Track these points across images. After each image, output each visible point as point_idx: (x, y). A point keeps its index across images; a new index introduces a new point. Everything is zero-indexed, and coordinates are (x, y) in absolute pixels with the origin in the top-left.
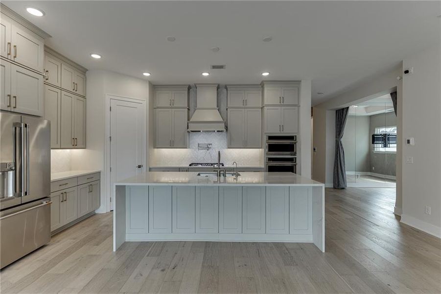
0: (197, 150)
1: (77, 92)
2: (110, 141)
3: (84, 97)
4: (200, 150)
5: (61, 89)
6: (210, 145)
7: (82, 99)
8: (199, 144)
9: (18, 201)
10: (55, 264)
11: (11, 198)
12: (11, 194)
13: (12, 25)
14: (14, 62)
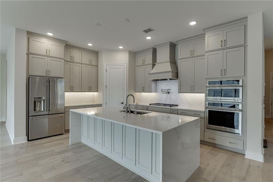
0: (162, 94)
1: (92, 64)
2: (106, 88)
3: (97, 66)
4: (163, 94)
5: (82, 64)
6: (169, 90)
7: (95, 67)
8: (162, 90)
9: (46, 113)
10: (60, 140)
11: (42, 111)
12: (43, 110)
13: (49, 42)
14: (49, 57)
